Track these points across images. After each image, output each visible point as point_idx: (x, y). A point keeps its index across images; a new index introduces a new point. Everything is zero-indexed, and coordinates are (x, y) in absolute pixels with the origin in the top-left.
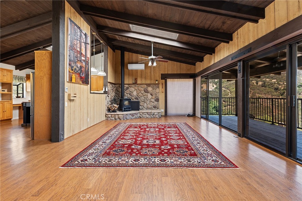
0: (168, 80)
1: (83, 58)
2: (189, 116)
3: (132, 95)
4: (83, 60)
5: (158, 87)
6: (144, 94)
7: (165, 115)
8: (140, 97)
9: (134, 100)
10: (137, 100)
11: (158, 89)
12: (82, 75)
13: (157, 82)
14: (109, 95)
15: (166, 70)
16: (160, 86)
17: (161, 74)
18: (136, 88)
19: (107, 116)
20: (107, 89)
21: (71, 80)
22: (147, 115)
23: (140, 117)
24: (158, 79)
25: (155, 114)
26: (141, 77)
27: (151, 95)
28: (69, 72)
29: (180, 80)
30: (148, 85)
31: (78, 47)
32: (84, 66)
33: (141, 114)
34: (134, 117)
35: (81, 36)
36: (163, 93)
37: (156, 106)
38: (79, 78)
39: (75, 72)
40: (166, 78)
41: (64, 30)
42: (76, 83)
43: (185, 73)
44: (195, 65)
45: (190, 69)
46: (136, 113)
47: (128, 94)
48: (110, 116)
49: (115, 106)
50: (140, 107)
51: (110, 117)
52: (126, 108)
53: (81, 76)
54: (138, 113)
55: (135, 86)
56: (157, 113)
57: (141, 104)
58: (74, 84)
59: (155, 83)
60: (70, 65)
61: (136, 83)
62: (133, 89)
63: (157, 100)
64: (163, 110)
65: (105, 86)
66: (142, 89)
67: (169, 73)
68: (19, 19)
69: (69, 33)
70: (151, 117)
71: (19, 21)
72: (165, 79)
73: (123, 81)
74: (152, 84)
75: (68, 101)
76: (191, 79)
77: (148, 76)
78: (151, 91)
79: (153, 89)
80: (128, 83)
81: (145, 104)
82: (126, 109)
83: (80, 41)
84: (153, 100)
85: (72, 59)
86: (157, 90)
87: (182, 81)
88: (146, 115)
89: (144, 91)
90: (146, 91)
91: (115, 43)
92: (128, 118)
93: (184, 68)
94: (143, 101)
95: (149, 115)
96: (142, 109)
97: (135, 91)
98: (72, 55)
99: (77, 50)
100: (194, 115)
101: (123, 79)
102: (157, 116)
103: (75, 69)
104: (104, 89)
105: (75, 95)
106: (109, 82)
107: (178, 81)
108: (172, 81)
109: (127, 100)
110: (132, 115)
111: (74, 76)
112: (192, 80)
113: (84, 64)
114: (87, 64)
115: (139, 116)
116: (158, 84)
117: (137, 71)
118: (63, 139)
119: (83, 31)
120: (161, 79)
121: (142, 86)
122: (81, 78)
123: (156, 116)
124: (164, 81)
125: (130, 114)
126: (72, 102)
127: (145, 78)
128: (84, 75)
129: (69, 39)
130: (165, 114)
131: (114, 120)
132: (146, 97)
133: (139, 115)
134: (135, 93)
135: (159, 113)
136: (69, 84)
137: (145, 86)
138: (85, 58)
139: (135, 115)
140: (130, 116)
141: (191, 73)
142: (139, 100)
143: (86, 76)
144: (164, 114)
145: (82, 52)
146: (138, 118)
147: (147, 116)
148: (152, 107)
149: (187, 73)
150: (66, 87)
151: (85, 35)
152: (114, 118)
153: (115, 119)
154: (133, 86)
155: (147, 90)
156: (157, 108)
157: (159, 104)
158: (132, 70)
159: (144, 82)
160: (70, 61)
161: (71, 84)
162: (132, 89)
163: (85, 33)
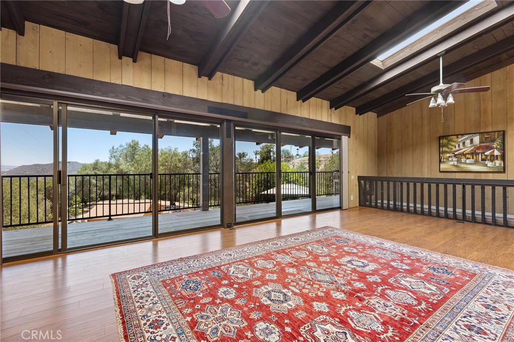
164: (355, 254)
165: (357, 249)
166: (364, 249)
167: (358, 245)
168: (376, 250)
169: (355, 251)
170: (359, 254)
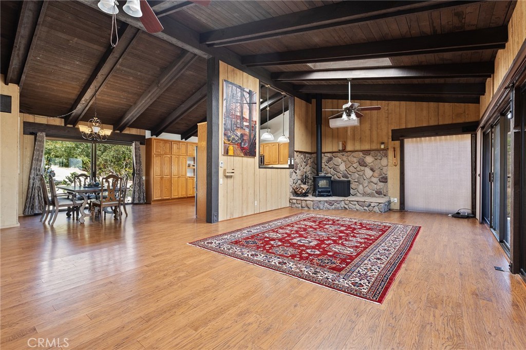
0: (406, 140)
1: (245, 124)
2: (458, 216)
3: (338, 171)
4: (246, 126)
5: (386, 156)
6: (358, 169)
7: (400, 209)
8: (350, 173)
9: (341, 179)
10: (346, 179)
11: (386, 158)
12: (244, 144)
13: (382, 147)
14: (298, 171)
15: (403, 120)
16: (390, 153)
17: (392, 130)
18: (345, 159)
19: (291, 201)
20: (293, 161)
21: (226, 153)
22: (357, 205)
23: (344, 207)
24: (385, 140)
25: (373, 205)
26: (354, 139)
27: (372, 170)
28: (224, 143)
29: (435, 140)
30: (367, 152)
31: (238, 111)
32: (248, 134)
33: (347, 202)
34: (333, 206)
35: (242, 96)
36: (395, 166)
37: (382, 190)
38: (239, 149)
39: (233, 143)
40: (402, 136)
41: (219, 96)
42: (236, 156)
43: (450, 122)
44: (479, 103)
45: (465, 112)
46: (337, 201)
47: (332, 169)
48: (294, 201)
49: (302, 188)
50: (352, 191)
51: (295, 204)
52: (322, 192)
53: (243, 146)
54: (341, 201)
55: (343, 155)
56: (376, 204)
57: (352, 186)
58: (232, 157)
59: (378, 148)
60: (225, 134)
61: (344, 150)
62: (340, 160)
63: (384, 181)
64: (396, 199)
65: (291, 156)
66: (355, 160)
67: (409, 126)
68: (194, 91)
69: (225, 97)
70: (364, 209)
71: (194, 93)
72: (400, 138)
73: (319, 148)
74: (373, 150)
75: (223, 178)
76: (465, 135)
77: (366, 137)
78: (372, 164)
79: (376, 159)
80: (331, 151)
81: (361, 186)
82: (322, 194)
83: (240, 103)
84: (375, 180)
85: (229, 127)
86: (384, 161)
87: (440, 140)
88: (355, 205)
89: (357, 164)
90: (363, 164)
91: (304, 91)
92: (321, 207)
93: (448, 112)
94: (356, 180)
95: (360, 206)
96: (355, 195)
97: (343, 164)
98: (229, 122)
99: (237, 115)
100: (471, 216)
101: (319, 145)
102: (376, 209)
103: (234, 139)
104: (289, 161)
105: (233, 171)
106: (297, 152)
107: (430, 141)
108: (417, 142)
109: (324, 178)
110: (331, 203)
111: (231, 148)
112: (469, 136)
113: (247, 131)
114: (253, 130)
115: (342, 206)
116: (386, 149)
117: (345, 129)
118: (217, 221)
119: (245, 90)
120: (392, 140)
121: (355, 154)
122: (242, 149)
123: (374, 210)
124: (397, 143)
125: (326, 202)
126: (229, 179)
127: (361, 140)
128: (247, 145)
129: (225, 105)
130: (400, 207)
131: (300, 208)
132: (361, 173)
133: (343, 204)
134: (342, 167)
135: (380, 203)
136: (226, 157)
137: (361, 154)
138: (249, 122)
139: (335, 204)
140: (326, 204)
141: (467, 121)
142: (350, 179)
143: (250, 146)
144: (397, 207)
145: (244, 116)
146: (341, 210)
147: (358, 207)
148: (374, 191)
149: (454, 122)
150: (220, 161)
151: (250, 93)
152: (300, 205)
153: (302, 207)
154: (339, 154)
155: (363, 161)
156: (382, 196)
157: (387, 188)
158: (338, 129)
159: (358, 148)
160: (225, 130)
161: (228, 157)
162: (337, 160)
163: (250, 90)
164: (307, 248)
165: (307, 253)
166: (301, 253)
167: (307, 258)
168: (289, 253)
169: (309, 251)
170: (304, 248)
